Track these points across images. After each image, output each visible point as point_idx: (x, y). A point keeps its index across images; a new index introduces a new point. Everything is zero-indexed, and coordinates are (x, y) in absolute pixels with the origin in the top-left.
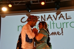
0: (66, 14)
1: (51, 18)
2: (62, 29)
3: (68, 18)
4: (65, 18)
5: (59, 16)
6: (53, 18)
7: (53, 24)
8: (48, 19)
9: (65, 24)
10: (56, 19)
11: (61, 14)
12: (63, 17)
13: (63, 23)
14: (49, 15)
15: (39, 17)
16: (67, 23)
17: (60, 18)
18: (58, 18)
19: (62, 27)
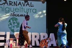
0: (31, 3)
1: (21, 4)
2: (27, 13)
3: (32, 6)
4: (30, 5)
5: (26, 3)
6: (22, 5)
7: (22, 9)
8: (19, 4)
9: (29, 10)
10: (24, 6)
11: (28, 3)
12: (29, 5)
13: (28, 9)
14: (20, 2)
15: (12, 3)
16: (31, 9)
17: (27, 5)
18: (25, 5)
19: (27, 12)
